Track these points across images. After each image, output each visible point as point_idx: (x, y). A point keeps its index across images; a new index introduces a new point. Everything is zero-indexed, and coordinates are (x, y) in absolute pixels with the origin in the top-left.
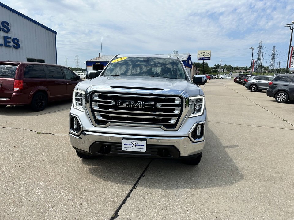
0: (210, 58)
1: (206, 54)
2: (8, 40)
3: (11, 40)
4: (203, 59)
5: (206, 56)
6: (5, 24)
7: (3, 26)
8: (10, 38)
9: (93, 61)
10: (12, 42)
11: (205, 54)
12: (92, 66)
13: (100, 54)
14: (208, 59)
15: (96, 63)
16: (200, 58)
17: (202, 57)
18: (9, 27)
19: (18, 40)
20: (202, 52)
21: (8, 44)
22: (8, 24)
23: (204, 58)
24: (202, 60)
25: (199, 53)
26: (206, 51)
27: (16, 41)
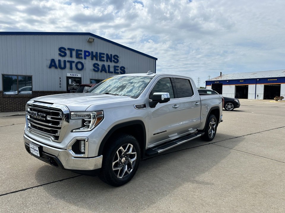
2: (117, 68)
3: (119, 68)
6: (116, 57)
7: (114, 58)
8: (118, 67)
9: (213, 80)
10: (119, 69)
12: (211, 85)
13: (221, 73)
15: (215, 82)
18: (119, 59)
19: (124, 68)
21: (116, 71)
22: (118, 57)
27: (123, 69)
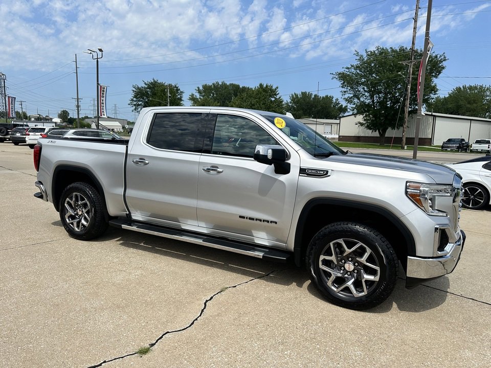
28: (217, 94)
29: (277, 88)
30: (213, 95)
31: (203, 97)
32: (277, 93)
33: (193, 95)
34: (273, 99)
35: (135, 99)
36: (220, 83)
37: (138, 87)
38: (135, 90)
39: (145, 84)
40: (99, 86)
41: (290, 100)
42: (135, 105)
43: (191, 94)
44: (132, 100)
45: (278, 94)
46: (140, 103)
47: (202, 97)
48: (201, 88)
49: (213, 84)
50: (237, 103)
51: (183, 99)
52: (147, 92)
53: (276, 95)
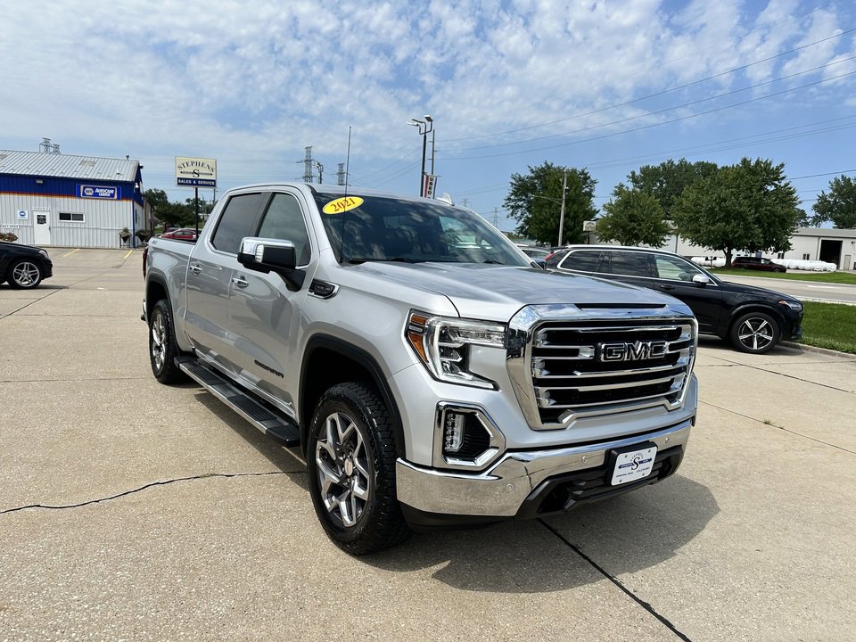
0: (214, 181)
1: (201, 170)
4: (195, 183)
5: (202, 174)
11: (198, 168)
14: (210, 183)
16: (185, 179)
17: (191, 176)
20: (190, 160)
23: (197, 180)
24: (192, 184)
25: (179, 163)
26: (201, 161)
28: (667, 183)
29: (782, 165)
30: (661, 185)
31: (641, 188)
32: (782, 175)
33: (622, 186)
34: (771, 188)
35: (513, 197)
36: (676, 163)
37: (520, 178)
38: (514, 182)
39: (532, 171)
40: (425, 177)
41: (831, 191)
42: (512, 207)
43: (618, 185)
44: (509, 199)
45: (783, 178)
46: (520, 203)
47: (638, 190)
48: (638, 173)
49: (663, 165)
50: (691, 198)
51: (593, 194)
52: (533, 185)
53: (776, 179)
